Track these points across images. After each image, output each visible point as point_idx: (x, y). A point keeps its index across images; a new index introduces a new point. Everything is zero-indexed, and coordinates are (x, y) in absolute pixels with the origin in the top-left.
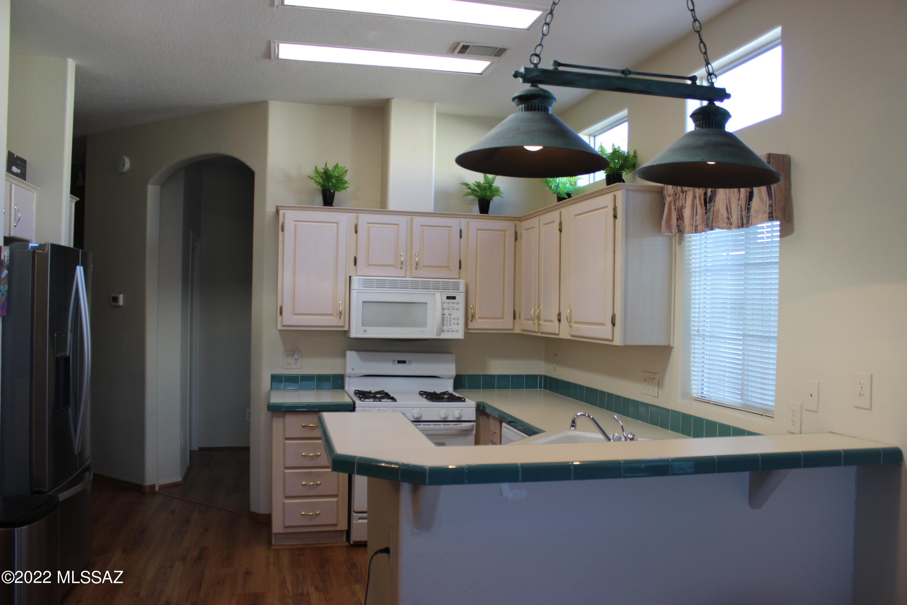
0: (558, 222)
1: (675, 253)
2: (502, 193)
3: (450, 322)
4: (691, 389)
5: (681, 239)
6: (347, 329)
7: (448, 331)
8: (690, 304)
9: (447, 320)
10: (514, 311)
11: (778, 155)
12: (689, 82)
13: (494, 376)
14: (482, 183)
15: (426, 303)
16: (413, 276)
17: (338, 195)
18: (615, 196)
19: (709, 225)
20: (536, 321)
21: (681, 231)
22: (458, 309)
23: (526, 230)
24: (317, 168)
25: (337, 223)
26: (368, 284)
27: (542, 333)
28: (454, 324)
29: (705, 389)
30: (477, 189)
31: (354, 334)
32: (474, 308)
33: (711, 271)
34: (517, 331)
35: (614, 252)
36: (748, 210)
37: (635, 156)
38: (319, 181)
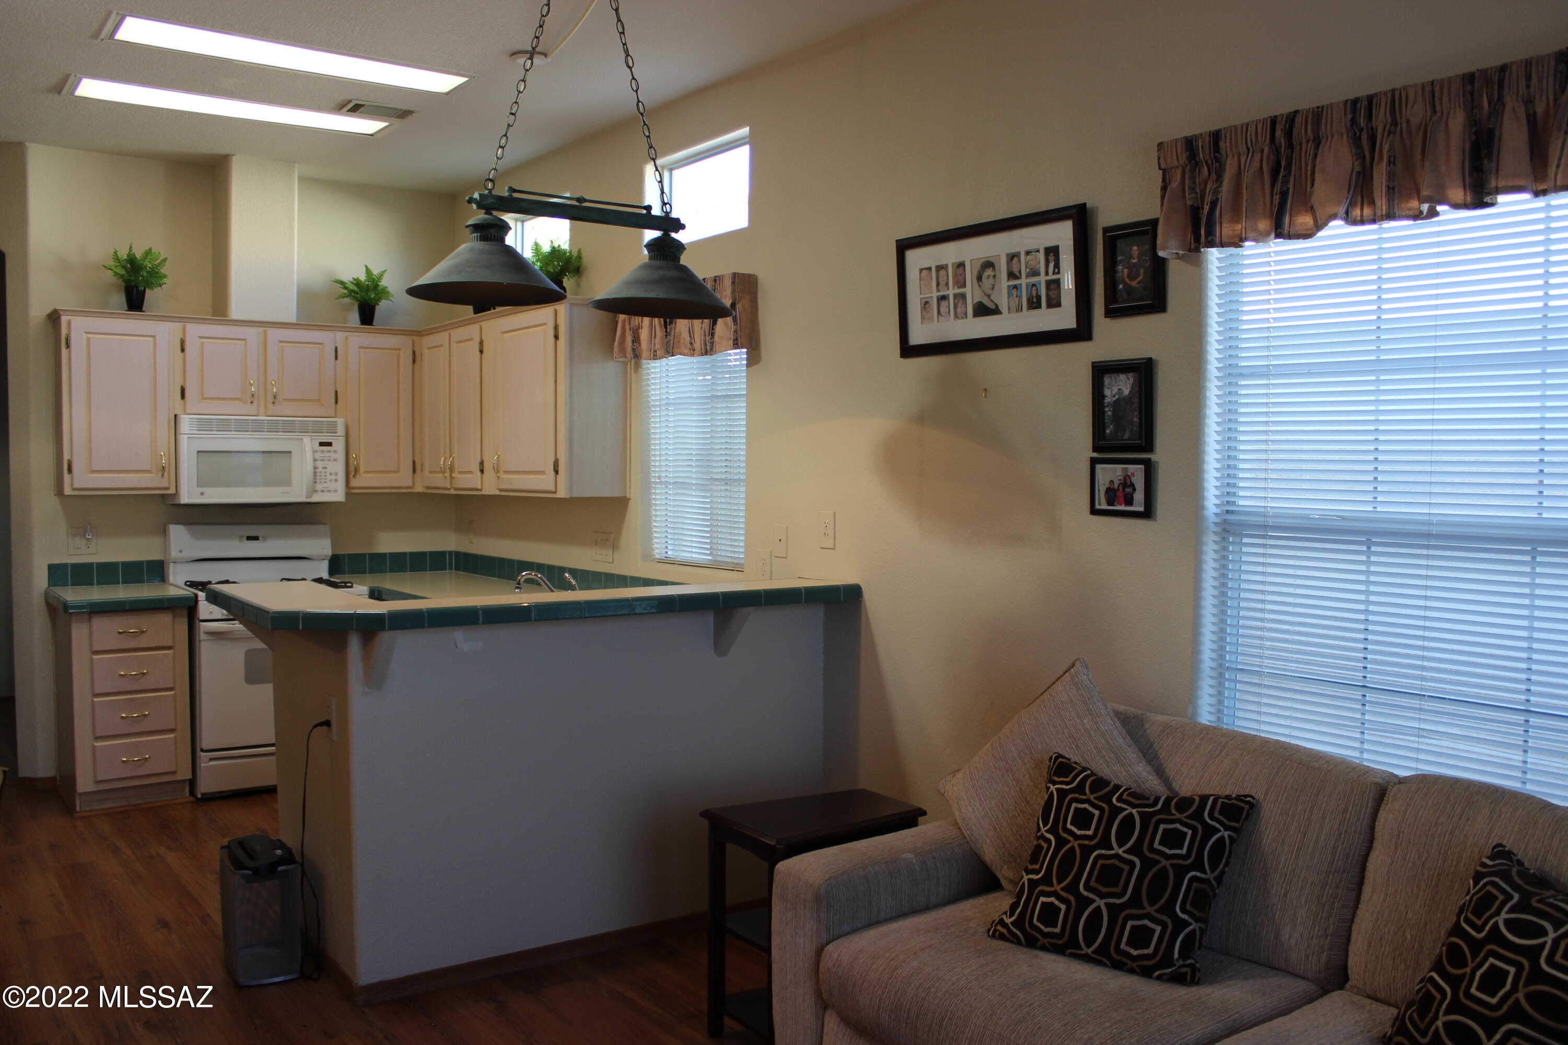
0: (477, 340)
1: (631, 383)
2: (393, 296)
3: (325, 479)
4: (653, 550)
5: (638, 366)
6: (174, 492)
7: (323, 491)
8: (649, 445)
9: (320, 476)
10: (414, 462)
11: (744, 275)
12: (645, 212)
13: (384, 555)
14: (363, 281)
15: (290, 452)
16: (267, 415)
17: (151, 295)
18: (556, 311)
19: (670, 351)
20: (447, 474)
21: (637, 356)
22: (335, 460)
23: (429, 348)
24: (118, 253)
25: (153, 337)
26: (204, 426)
27: (457, 489)
28: (331, 481)
29: (669, 548)
30: (356, 289)
31: (185, 499)
32: (358, 458)
33: (673, 404)
34: (419, 488)
35: (556, 381)
36: (712, 335)
37: (579, 257)
38: (120, 273)
